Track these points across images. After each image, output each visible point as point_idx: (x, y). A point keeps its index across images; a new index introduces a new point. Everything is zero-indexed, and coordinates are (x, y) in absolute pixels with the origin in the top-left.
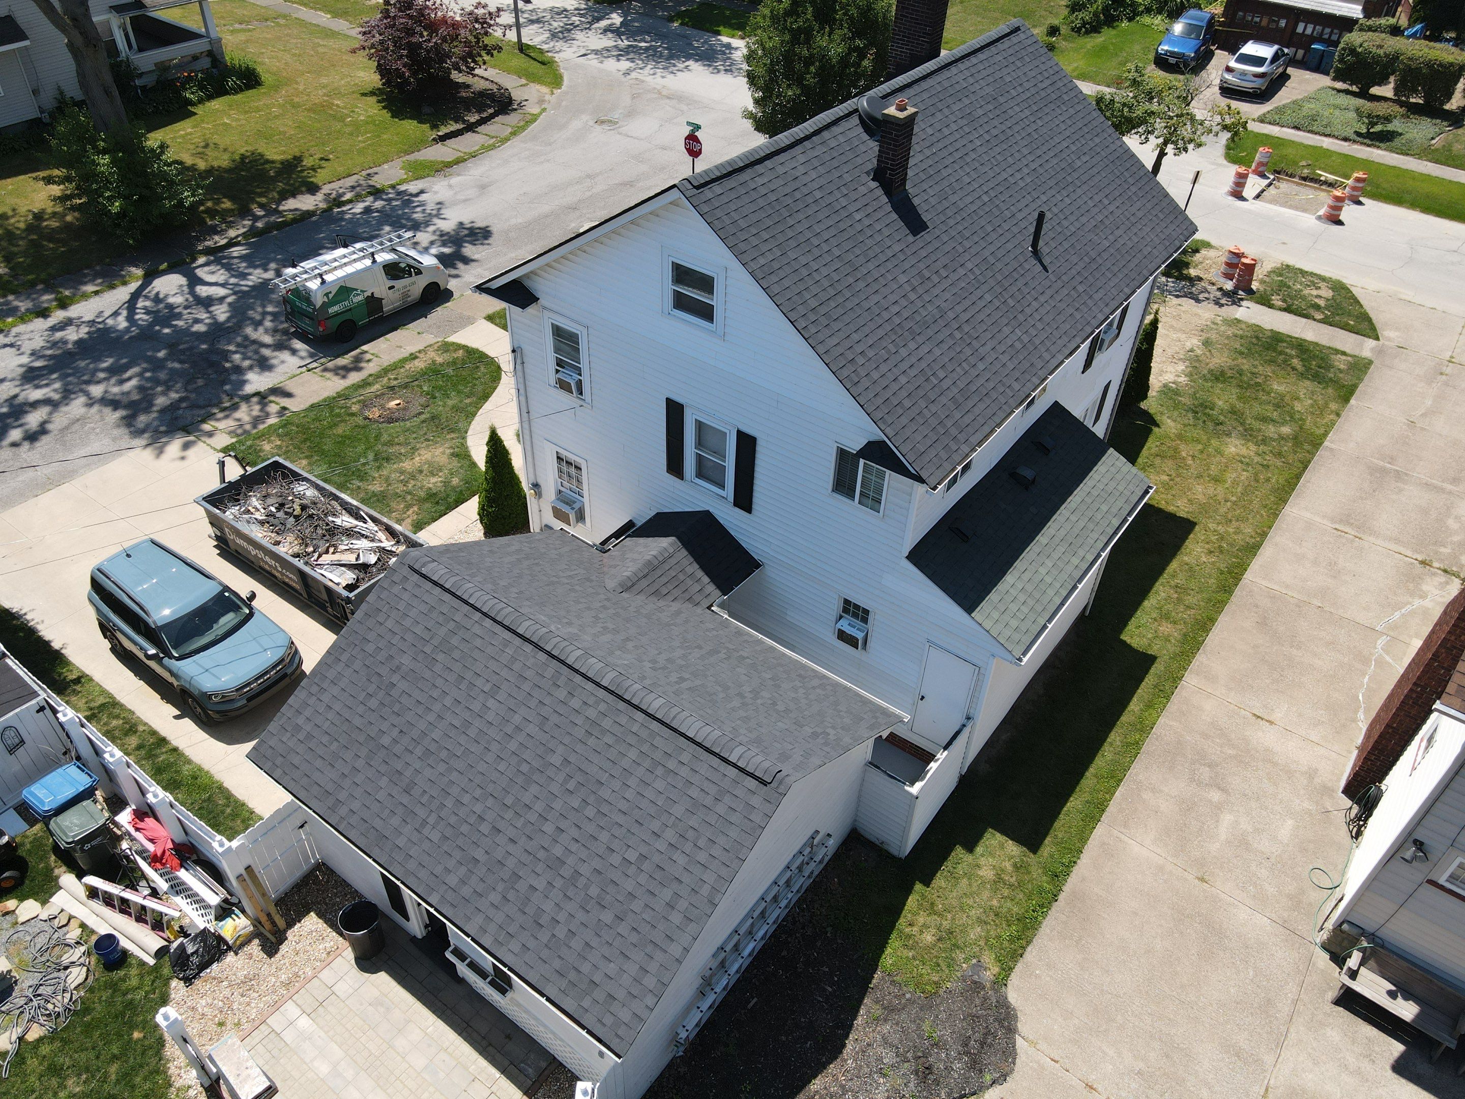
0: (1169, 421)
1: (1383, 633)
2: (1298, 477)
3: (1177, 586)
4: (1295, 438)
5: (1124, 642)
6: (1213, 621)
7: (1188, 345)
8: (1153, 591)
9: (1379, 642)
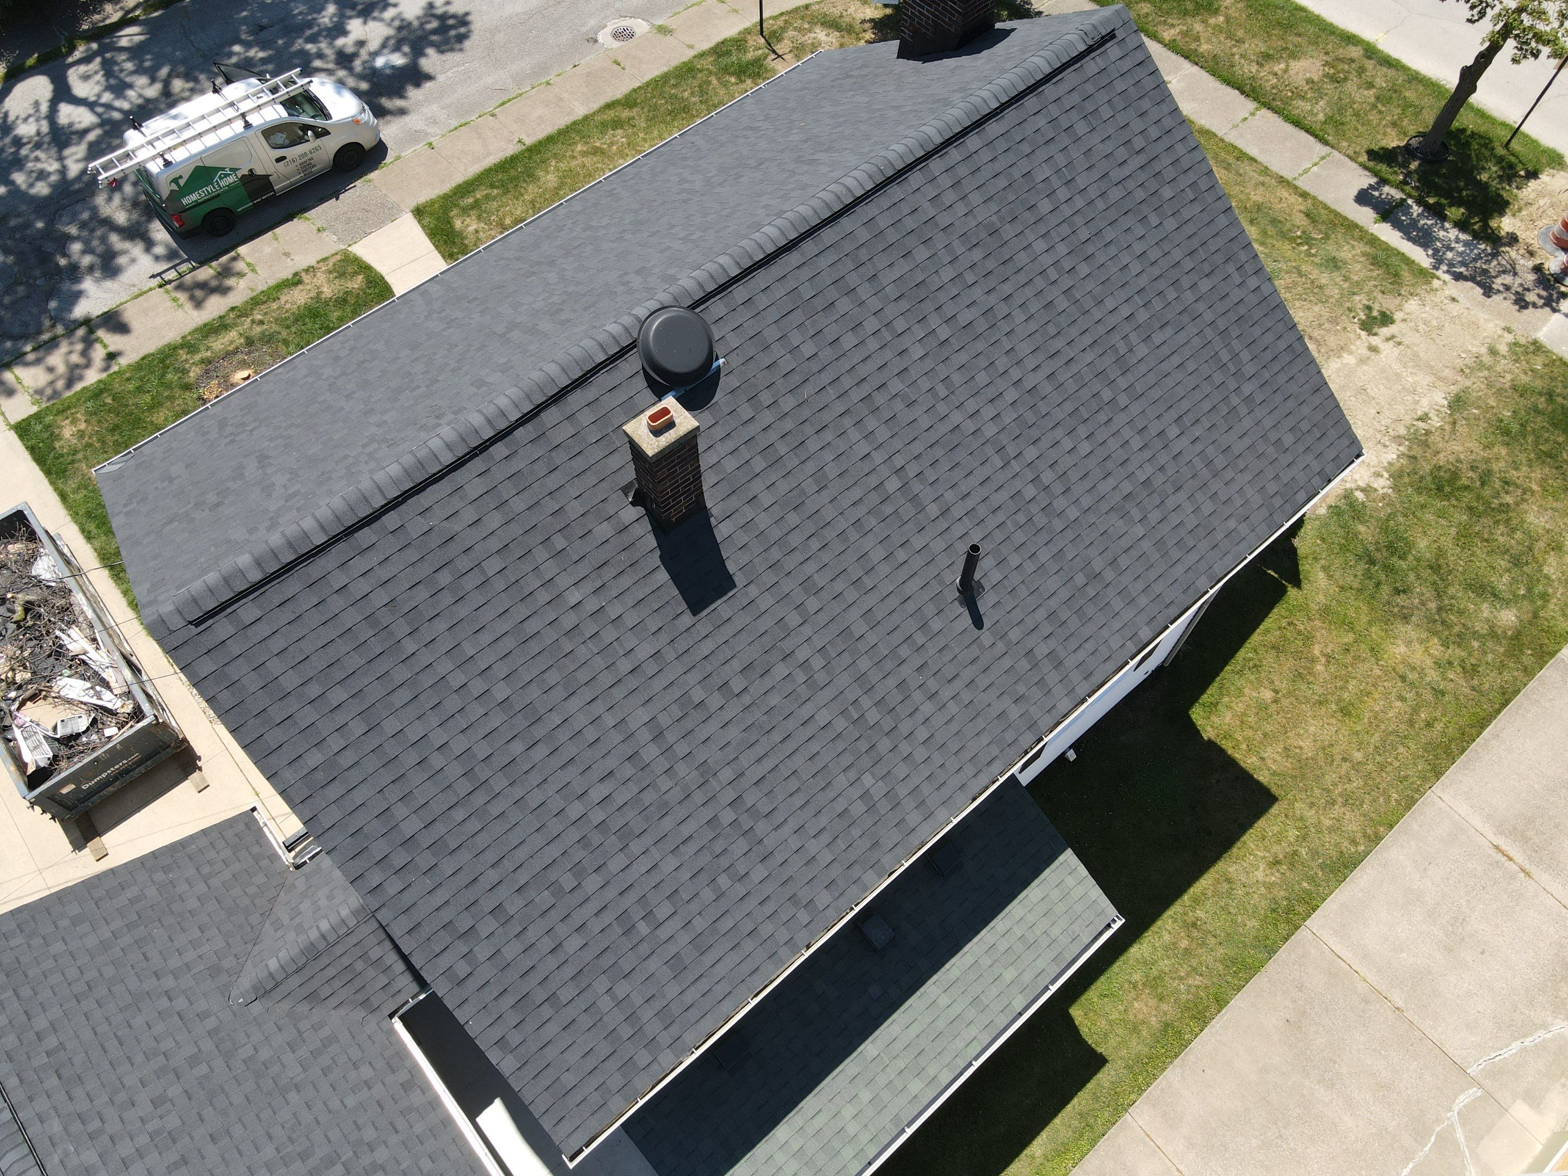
0: (1321, 575)
1: (1475, 1082)
2: (1483, 723)
3: (1194, 925)
4: (1517, 636)
5: (1070, 1020)
6: (1221, 1003)
7: (1424, 406)
8: (1154, 928)
9: (1462, 1097)
